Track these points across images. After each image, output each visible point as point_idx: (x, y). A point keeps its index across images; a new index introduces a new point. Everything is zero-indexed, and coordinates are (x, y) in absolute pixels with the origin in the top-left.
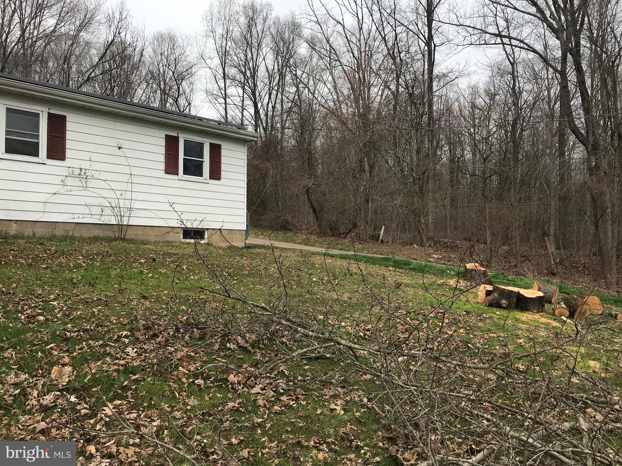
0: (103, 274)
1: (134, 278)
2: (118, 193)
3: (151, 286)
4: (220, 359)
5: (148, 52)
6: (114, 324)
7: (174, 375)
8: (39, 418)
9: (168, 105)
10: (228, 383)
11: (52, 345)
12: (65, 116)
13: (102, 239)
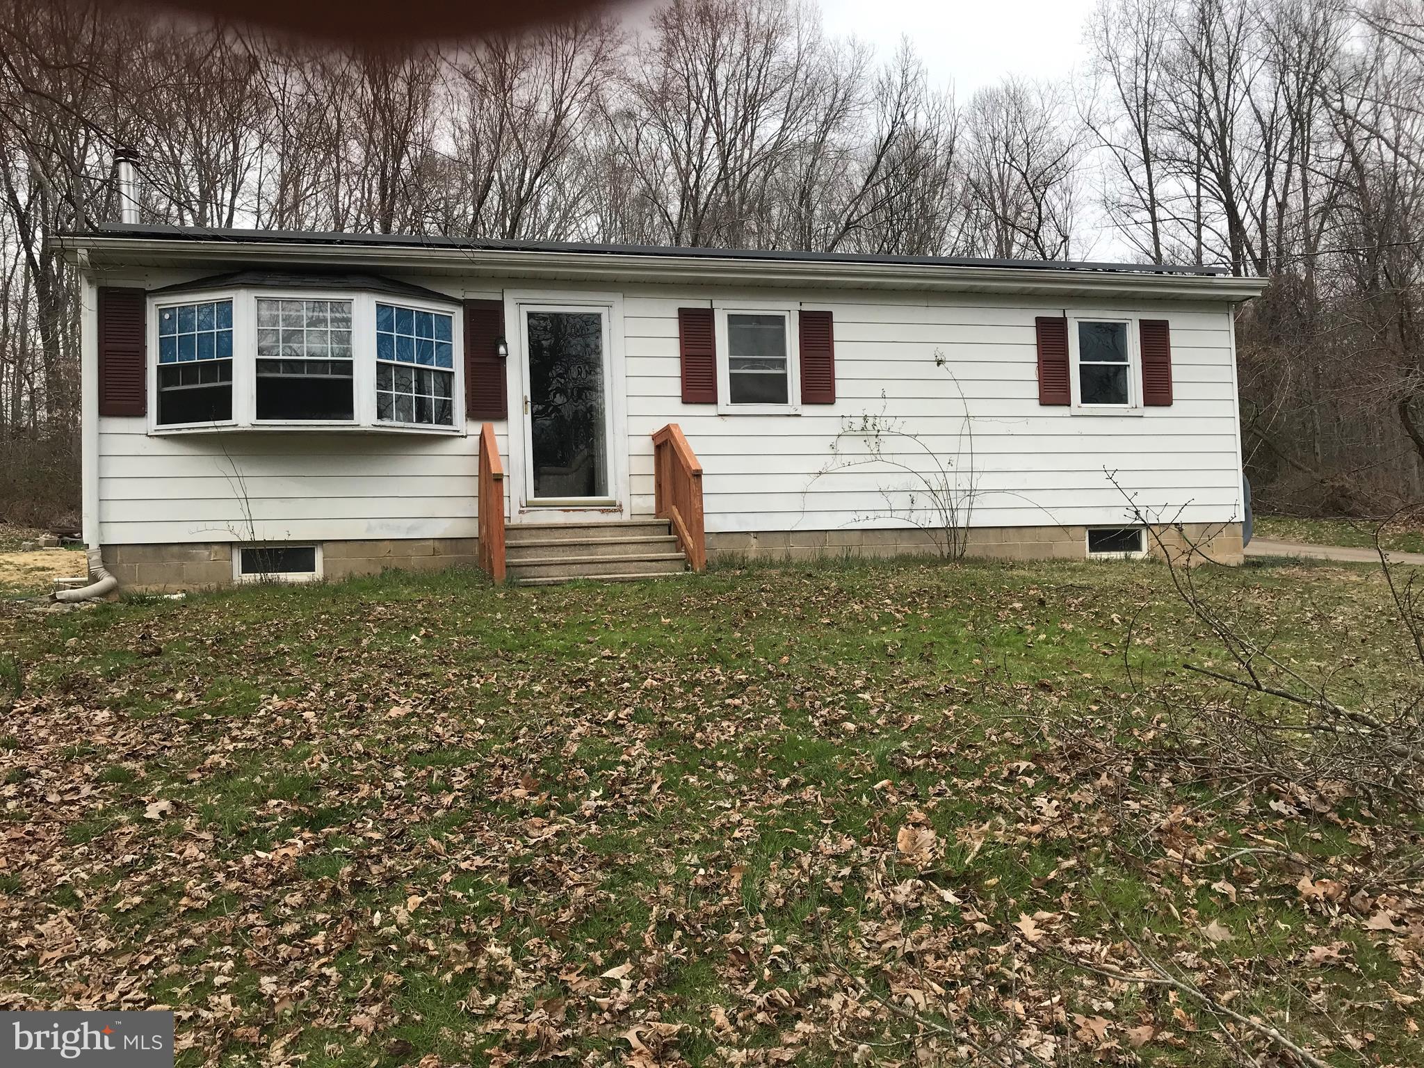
0: (941, 636)
1: (1008, 644)
2: (944, 460)
3: (1050, 662)
4: (1260, 838)
5: (966, 140)
6: (993, 744)
7: (1157, 866)
8: (897, 929)
9: (1015, 249)
10: (1299, 899)
11: (885, 782)
12: (830, 313)
13: (918, 561)
